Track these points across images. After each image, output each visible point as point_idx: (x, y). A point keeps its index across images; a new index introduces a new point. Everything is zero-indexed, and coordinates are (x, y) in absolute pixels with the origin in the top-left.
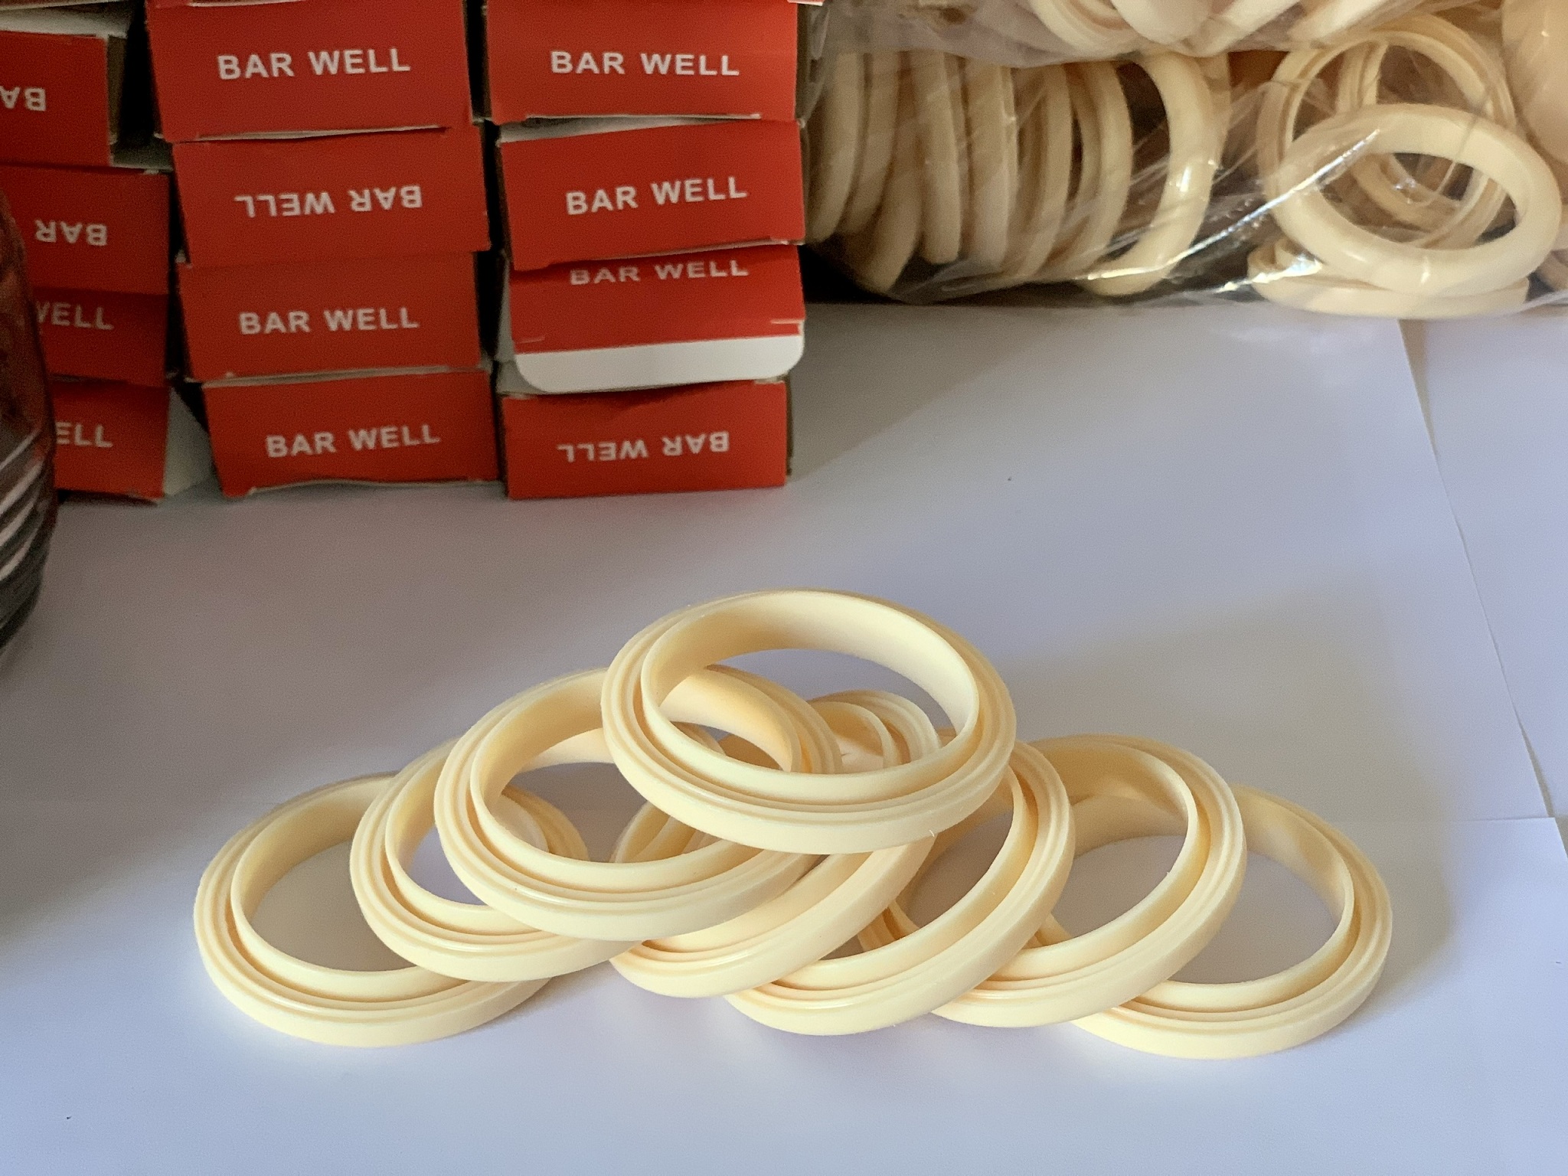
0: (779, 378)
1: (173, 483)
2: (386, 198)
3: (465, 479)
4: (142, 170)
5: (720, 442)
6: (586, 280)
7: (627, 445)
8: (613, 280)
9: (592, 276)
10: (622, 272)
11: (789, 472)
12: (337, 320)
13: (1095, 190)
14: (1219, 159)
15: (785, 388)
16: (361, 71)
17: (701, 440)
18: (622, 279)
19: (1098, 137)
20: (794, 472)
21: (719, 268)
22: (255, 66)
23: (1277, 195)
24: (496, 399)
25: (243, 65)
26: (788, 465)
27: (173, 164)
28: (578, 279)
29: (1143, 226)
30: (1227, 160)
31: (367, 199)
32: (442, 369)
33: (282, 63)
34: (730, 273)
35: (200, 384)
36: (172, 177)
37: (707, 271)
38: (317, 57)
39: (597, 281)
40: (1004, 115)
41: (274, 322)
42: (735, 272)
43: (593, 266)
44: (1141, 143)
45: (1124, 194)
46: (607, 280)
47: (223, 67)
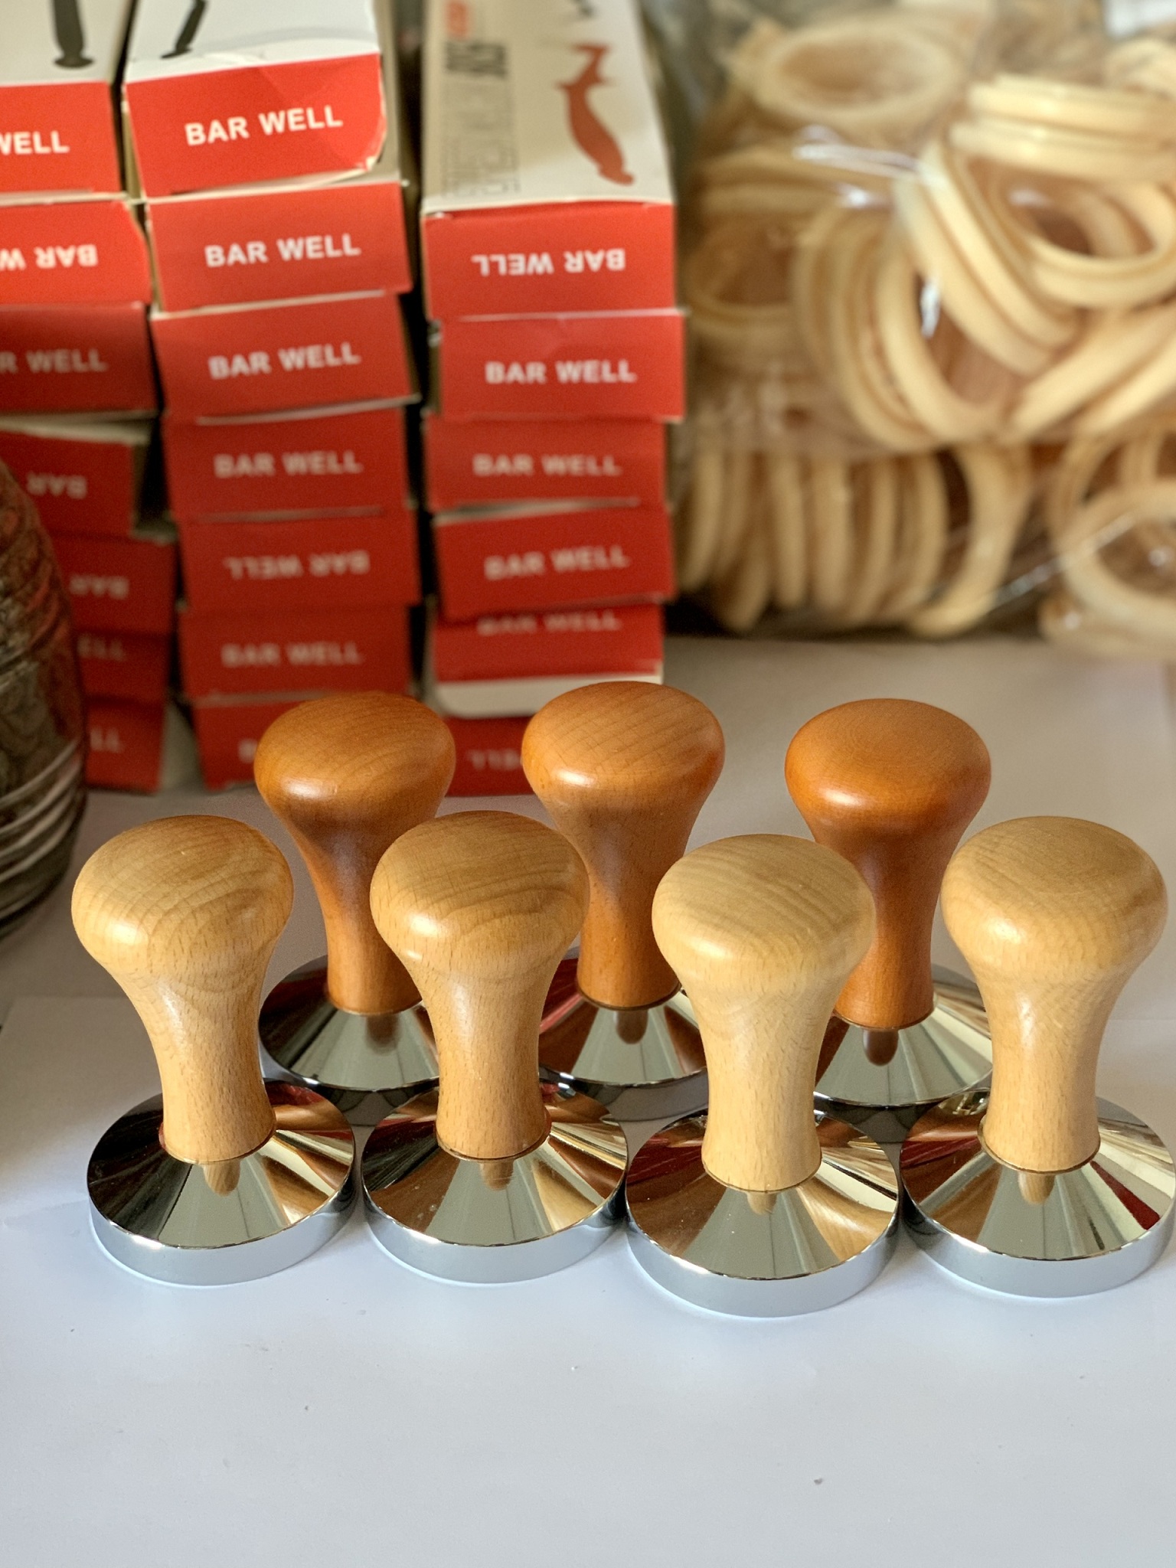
27: (179, 535)
36: (176, 552)
38: (291, 460)
43: (498, 616)
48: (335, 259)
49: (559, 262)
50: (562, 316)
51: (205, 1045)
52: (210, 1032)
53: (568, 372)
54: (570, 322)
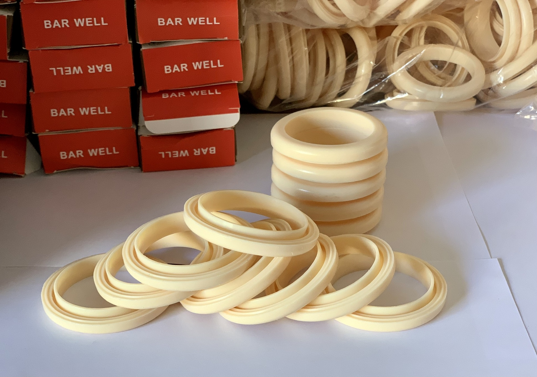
0: (232, 128)
1: (28, 171)
2: (100, 68)
3: (127, 166)
4: (18, 61)
5: (213, 150)
6: (168, 96)
7: (182, 152)
8: (176, 96)
9: (170, 95)
10: (179, 94)
11: (236, 161)
12: (84, 111)
13: (334, 72)
14: (374, 62)
15: (234, 131)
16: (92, 25)
17: (206, 150)
18: (179, 96)
19: (334, 55)
20: (237, 161)
21: (211, 92)
22: (56, 24)
23: (393, 72)
24: (138, 137)
25: (52, 24)
26: (236, 158)
27: (29, 59)
28: (165, 96)
29: (351, 83)
30: (376, 62)
31: (94, 69)
32: (120, 128)
33: (65, 23)
34: (215, 93)
35: (37, 134)
36: (28, 64)
37: (207, 92)
38: (77, 21)
39: (171, 97)
40: (304, 48)
41: (62, 112)
42: (217, 93)
43: (169, 92)
44: (348, 57)
45: (344, 73)
46: (175, 96)
47: (46, 24)
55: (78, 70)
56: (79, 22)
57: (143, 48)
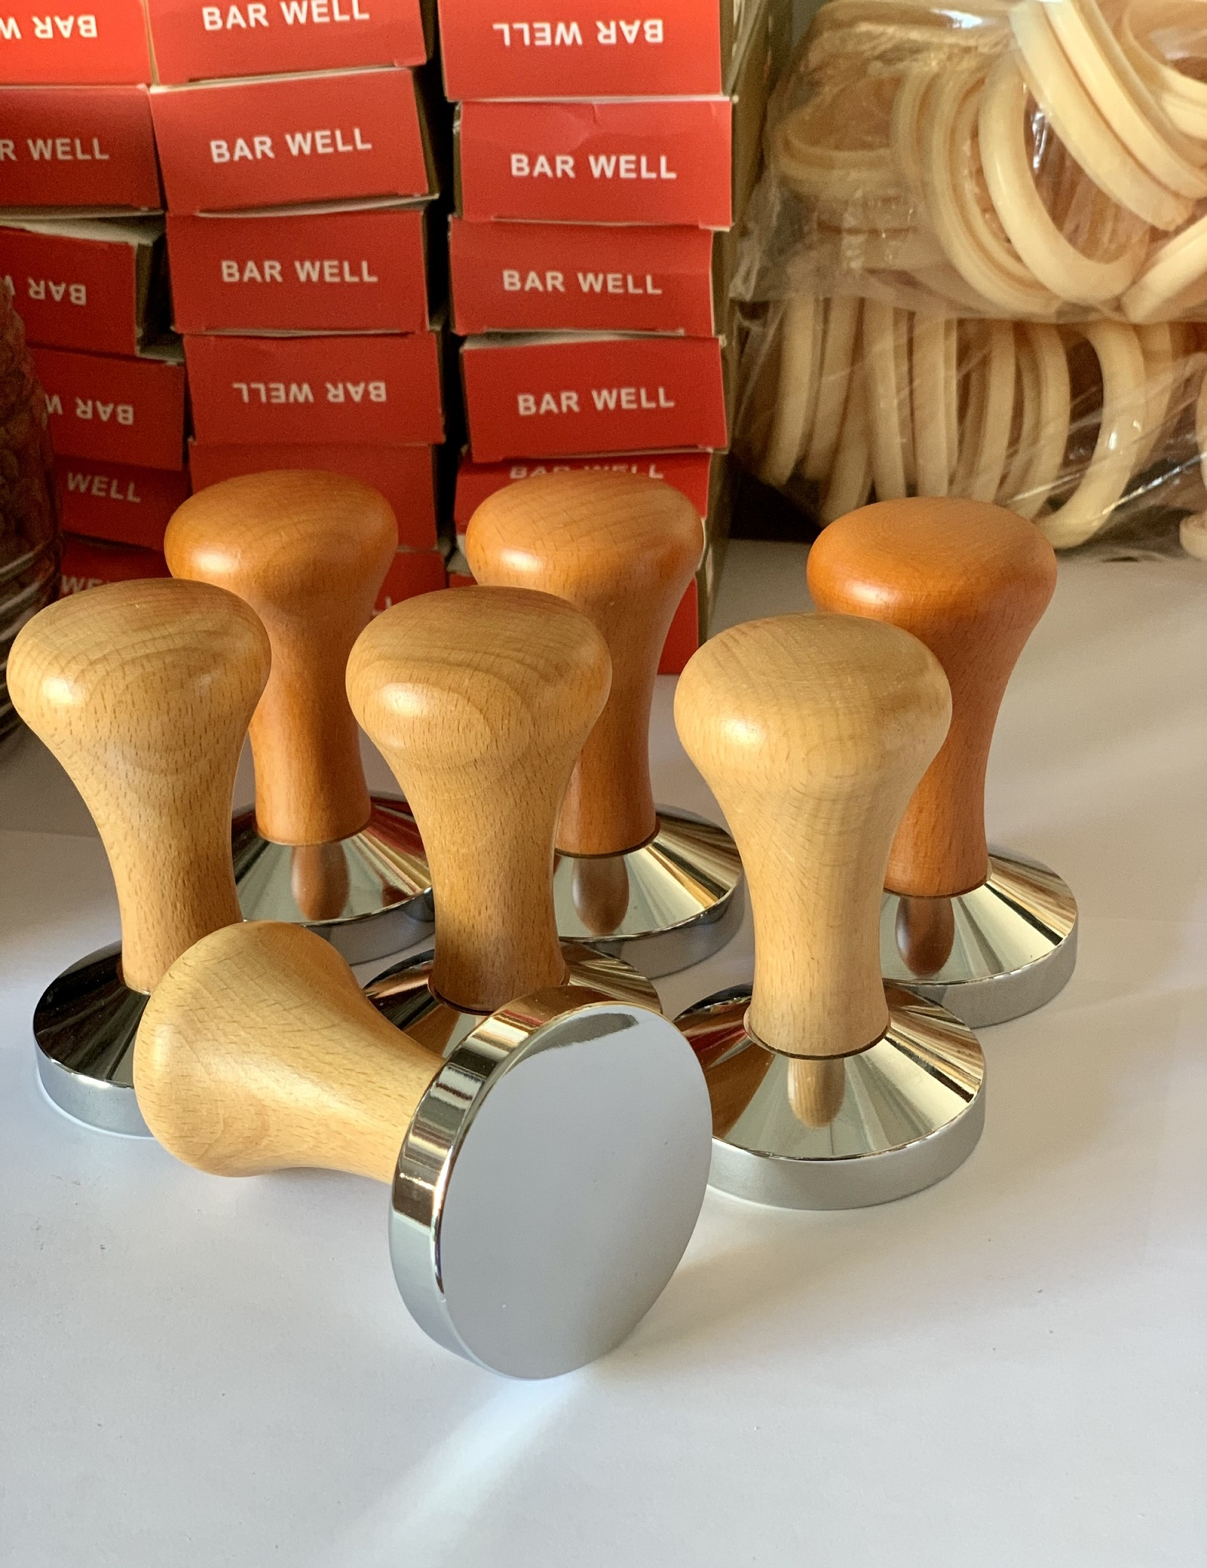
2: (357, 392)
4: (165, 361)
6: (524, 475)
9: (530, 470)
10: (556, 470)
13: (1034, 440)
16: (337, 279)
19: (1039, 393)
22: (252, 271)
25: (241, 270)
27: (184, 358)
28: (518, 474)
31: (341, 392)
33: (273, 270)
36: (184, 369)
38: (302, 266)
39: (533, 475)
43: (532, 464)
47: (225, 271)
48: (342, 24)
49: (589, 32)
50: (596, 100)
51: (151, 844)
52: (156, 826)
53: (601, 166)
54: (603, 107)
55: (302, 393)
56: (306, 271)
57: (467, 346)
